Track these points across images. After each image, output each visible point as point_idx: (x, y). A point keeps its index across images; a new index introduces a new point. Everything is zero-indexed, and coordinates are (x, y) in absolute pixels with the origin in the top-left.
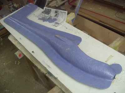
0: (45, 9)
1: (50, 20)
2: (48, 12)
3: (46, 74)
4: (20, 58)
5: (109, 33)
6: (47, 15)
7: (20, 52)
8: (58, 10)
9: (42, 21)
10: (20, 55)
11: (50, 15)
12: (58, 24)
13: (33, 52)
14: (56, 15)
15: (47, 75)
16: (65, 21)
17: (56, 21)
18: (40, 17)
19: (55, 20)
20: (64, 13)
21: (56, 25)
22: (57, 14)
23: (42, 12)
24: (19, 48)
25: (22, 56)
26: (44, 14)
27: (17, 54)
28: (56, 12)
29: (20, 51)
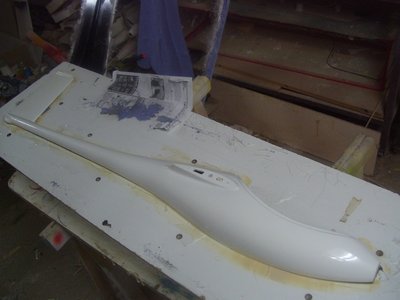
0: (118, 76)
1: (141, 112)
2: (127, 86)
3: (158, 286)
4: (58, 247)
6: (127, 98)
7: (56, 228)
8: (161, 77)
9: (114, 118)
10: (58, 239)
11: (135, 94)
12: (170, 120)
13: (105, 223)
14: (157, 92)
15: (160, 290)
16: (190, 108)
17: (161, 114)
18: (106, 106)
19: (157, 108)
20: (181, 85)
21: (164, 125)
22: (158, 88)
23: (110, 88)
24: (52, 215)
25: (65, 239)
26: (116, 95)
27: (48, 234)
28: (155, 83)
29: (56, 223)
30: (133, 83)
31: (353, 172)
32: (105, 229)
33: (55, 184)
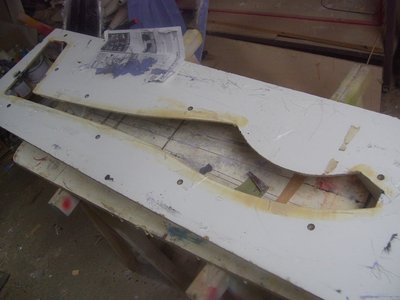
0: (110, 35)
1: (135, 67)
2: (119, 44)
3: (166, 235)
4: (68, 212)
5: (318, 65)
6: (120, 55)
7: (64, 194)
8: (151, 30)
9: (109, 76)
10: (66, 204)
11: (128, 51)
12: (164, 72)
13: (108, 178)
14: (149, 46)
15: (169, 239)
16: (183, 57)
17: (154, 67)
18: (101, 66)
19: (151, 61)
20: (171, 35)
21: (158, 77)
22: (149, 42)
23: (103, 49)
24: (58, 181)
25: (74, 204)
26: (109, 54)
27: (56, 201)
28: (146, 37)
29: (63, 189)
30: (125, 40)
31: (352, 102)
32: (108, 183)
33: (56, 146)
